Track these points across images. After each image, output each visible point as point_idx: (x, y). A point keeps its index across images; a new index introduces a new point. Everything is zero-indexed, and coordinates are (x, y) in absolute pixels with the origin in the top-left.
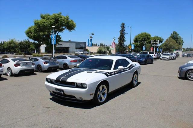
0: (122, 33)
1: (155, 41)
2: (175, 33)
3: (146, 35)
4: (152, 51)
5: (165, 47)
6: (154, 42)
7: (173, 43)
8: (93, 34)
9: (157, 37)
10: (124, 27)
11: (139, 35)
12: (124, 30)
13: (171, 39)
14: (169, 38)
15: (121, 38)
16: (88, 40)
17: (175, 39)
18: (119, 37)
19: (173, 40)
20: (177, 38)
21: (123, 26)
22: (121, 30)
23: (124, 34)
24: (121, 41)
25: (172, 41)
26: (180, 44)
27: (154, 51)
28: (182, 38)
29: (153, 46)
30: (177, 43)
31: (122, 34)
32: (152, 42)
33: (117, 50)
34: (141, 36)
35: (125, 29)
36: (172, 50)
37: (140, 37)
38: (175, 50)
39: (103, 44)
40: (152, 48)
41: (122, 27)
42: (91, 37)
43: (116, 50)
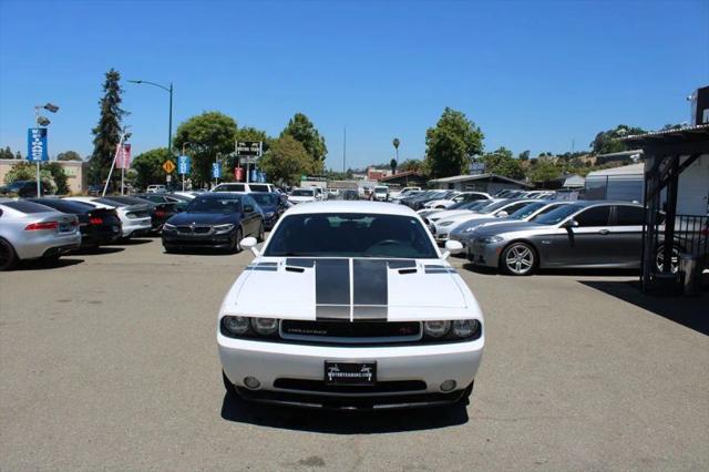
0: (110, 111)
1: (249, 144)
2: (301, 119)
3: (222, 123)
4: (241, 181)
5: (271, 167)
6: (247, 149)
7: (297, 153)
8: (53, 109)
9: (252, 131)
10: (117, 88)
11: (193, 120)
12: (119, 100)
13: (291, 138)
14: (282, 135)
15: (106, 129)
16: (30, 131)
17: (301, 141)
18: (96, 125)
19: (296, 143)
20: (309, 137)
21: (112, 82)
22: (104, 100)
23: (115, 114)
24: (107, 144)
25: (293, 146)
26: (316, 158)
27: (245, 181)
28: (323, 139)
29: (242, 161)
30: (309, 152)
31: (109, 115)
32: (240, 149)
33: (89, 176)
34: (201, 125)
35: (120, 96)
36: (295, 176)
37: (198, 128)
38: (305, 178)
39: (14, 153)
40: (238, 172)
41: (107, 86)
42: (46, 122)
43: (83, 178)
